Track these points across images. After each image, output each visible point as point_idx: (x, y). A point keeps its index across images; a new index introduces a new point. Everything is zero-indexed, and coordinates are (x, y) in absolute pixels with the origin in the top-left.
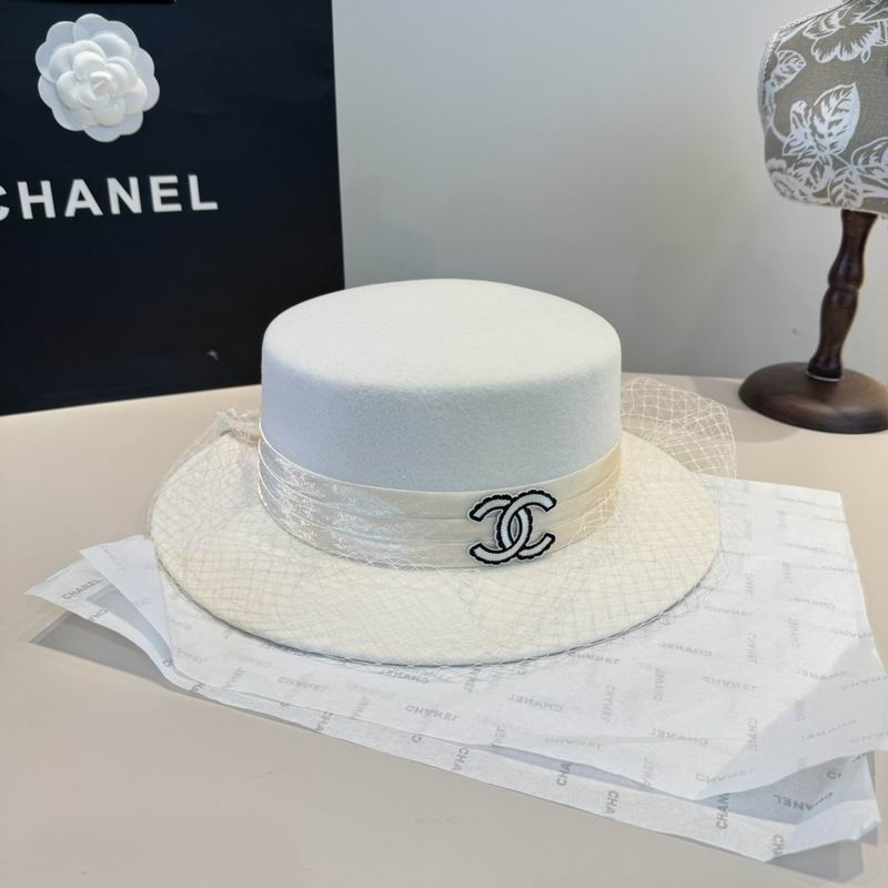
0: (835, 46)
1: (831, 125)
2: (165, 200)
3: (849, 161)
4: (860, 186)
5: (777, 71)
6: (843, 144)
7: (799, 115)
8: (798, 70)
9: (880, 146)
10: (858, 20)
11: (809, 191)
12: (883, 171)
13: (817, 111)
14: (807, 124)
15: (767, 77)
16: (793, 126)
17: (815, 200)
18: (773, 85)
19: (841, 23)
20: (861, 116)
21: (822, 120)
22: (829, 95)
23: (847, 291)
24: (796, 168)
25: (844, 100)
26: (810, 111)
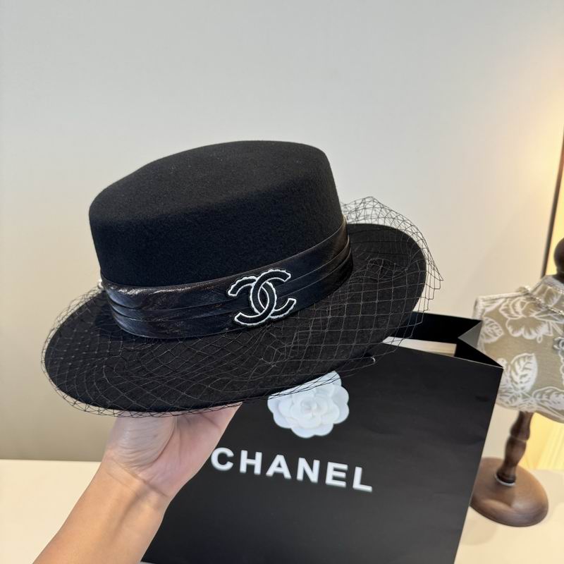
0: (521, 327)
1: (521, 377)
3: (531, 395)
6: (528, 387)
8: (500, 336)
9: (548, 391)
10: (534, 315)
12: (549, 403)
13: (513, 367)
19: (526, 312)
20: (538, 373)
21: (517, 374)
22: (519, 358)
25: (529, 363)
26: (509, 367)
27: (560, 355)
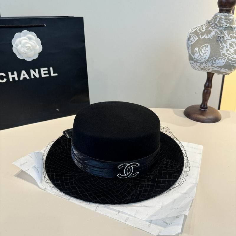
0: (204, 35)
1: (204, 53)
2: (45, 74)
3: (208, 62)
4: (211, 67)
5: (191, 39)
6: (207, 58)
7: (196, 51)
8: (196, 40)
9: (215, 59)
10: (209, 29)
11: (199, 68)
12: (216, 64)
13: (201, 50)
14: (199, 53)
15: (189, 40)
16: (195, 54)
17: (201, 70)
18: (190, 42)
19: (206, 29)
20: (211, 52)
21: (202, 53)
22: (203, 46)
23: (208, 90)
24: (196, 63)
25: (207, 48)
26: (199, 50)
27: (220, 43)
